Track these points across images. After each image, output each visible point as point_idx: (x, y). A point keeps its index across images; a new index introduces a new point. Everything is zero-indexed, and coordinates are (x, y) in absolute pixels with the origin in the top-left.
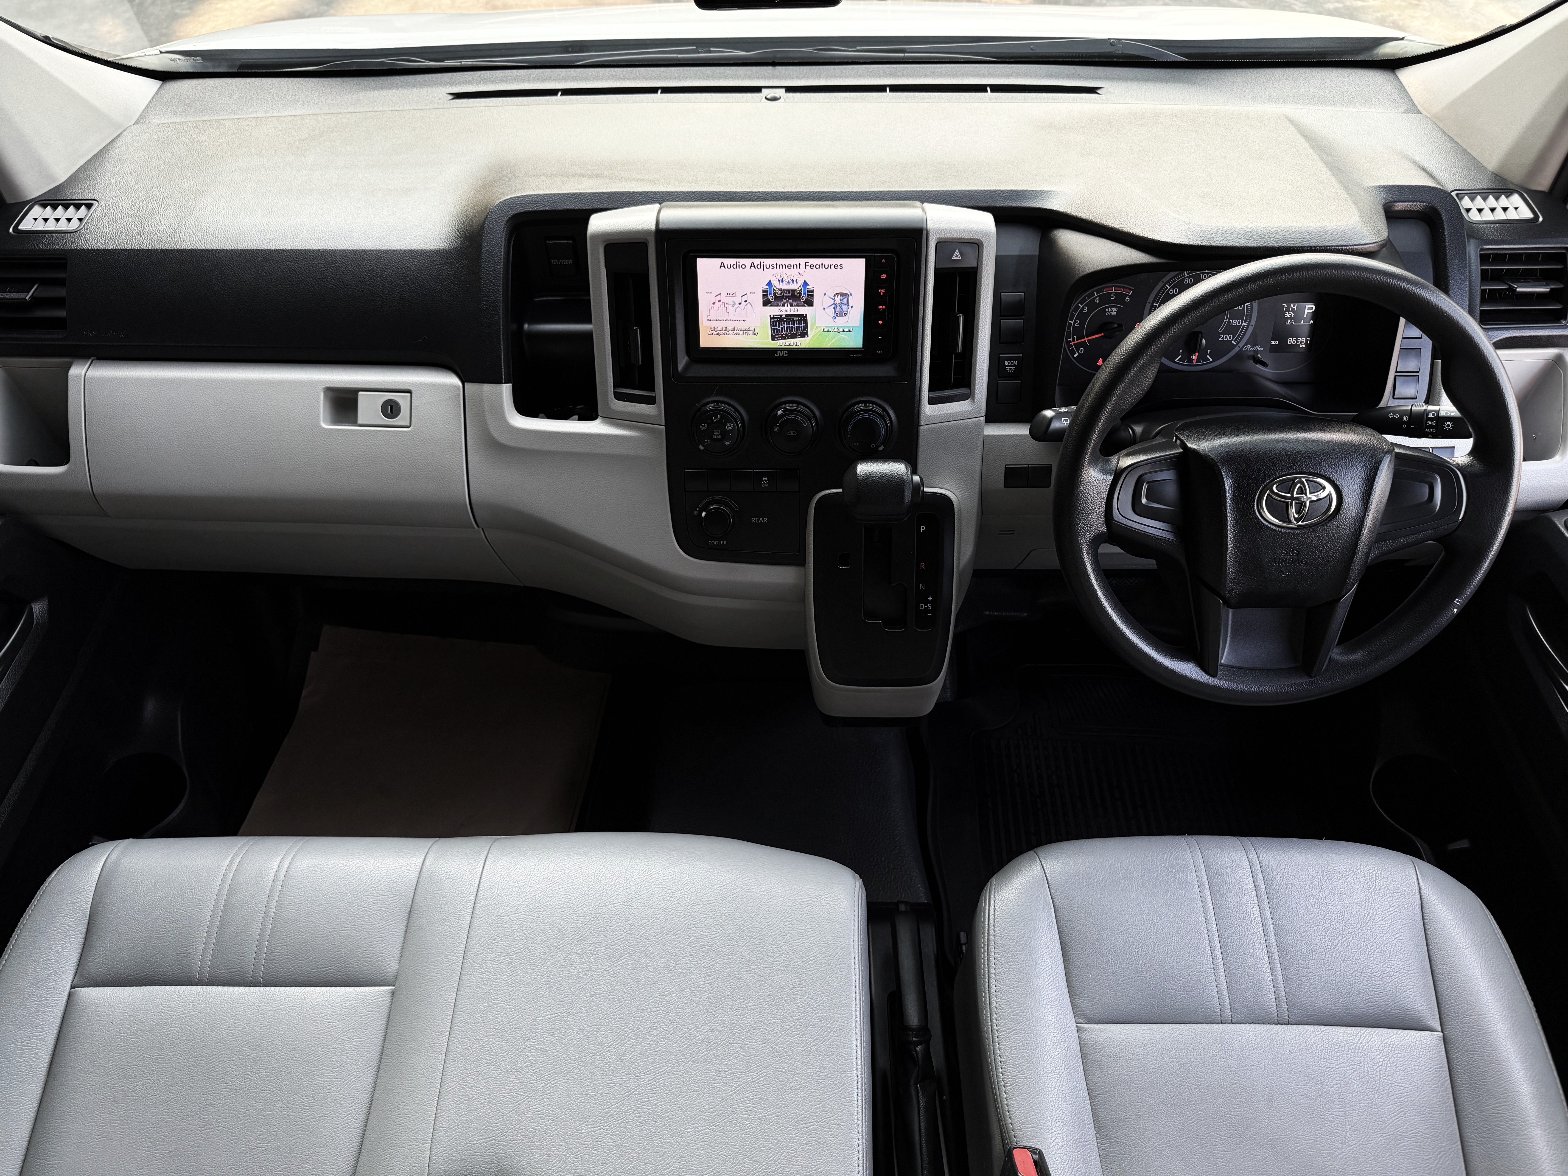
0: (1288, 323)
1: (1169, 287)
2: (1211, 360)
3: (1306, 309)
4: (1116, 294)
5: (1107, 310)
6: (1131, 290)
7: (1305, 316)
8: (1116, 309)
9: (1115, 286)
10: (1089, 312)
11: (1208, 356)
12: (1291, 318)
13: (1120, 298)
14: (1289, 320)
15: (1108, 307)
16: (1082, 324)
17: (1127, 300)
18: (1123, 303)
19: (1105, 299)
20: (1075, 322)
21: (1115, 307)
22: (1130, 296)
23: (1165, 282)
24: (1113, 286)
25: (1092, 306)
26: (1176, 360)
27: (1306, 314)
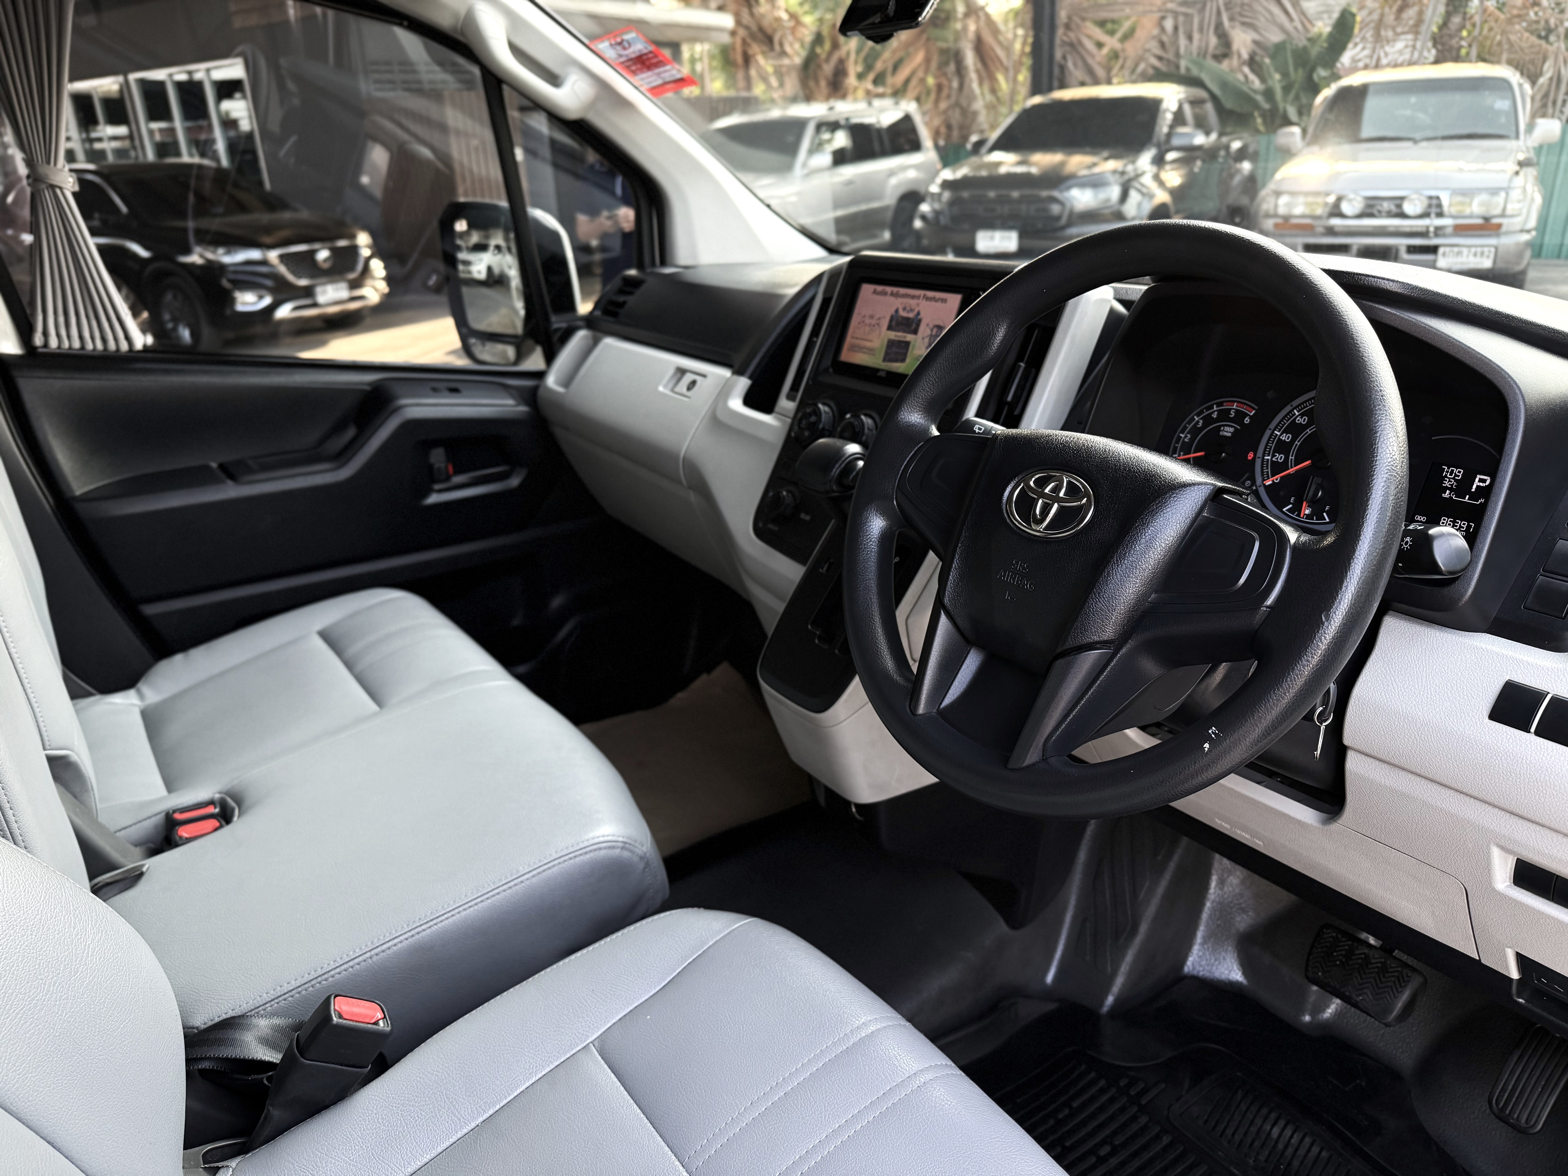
0: (1446, 495)
1: (1297, 414)
2: (1328, 520)
3: (1477, 480)
4: (1237, 411)
5: (1222, 428)
6: (1254, 409)
7: (1473, 490)
8: (1232, 430)
9: (1238, 402)
10: (1204, 427)
11: (1325, 514)
12: (1451, 489)
13: (1240, 415)
14: (1448, 492)
15: (1224, 426)
16: (1192, 440)
17: (1247, 421)
18: (1241, 423)
19: (1224, 415)
20: (1186, 437)
21: (1232, 426)
22: (1251, 417)
23: (1294, 406)
24: (1235, 402)
25: (1208, 420)
26: (1284, 510)
27: (1474, 487)
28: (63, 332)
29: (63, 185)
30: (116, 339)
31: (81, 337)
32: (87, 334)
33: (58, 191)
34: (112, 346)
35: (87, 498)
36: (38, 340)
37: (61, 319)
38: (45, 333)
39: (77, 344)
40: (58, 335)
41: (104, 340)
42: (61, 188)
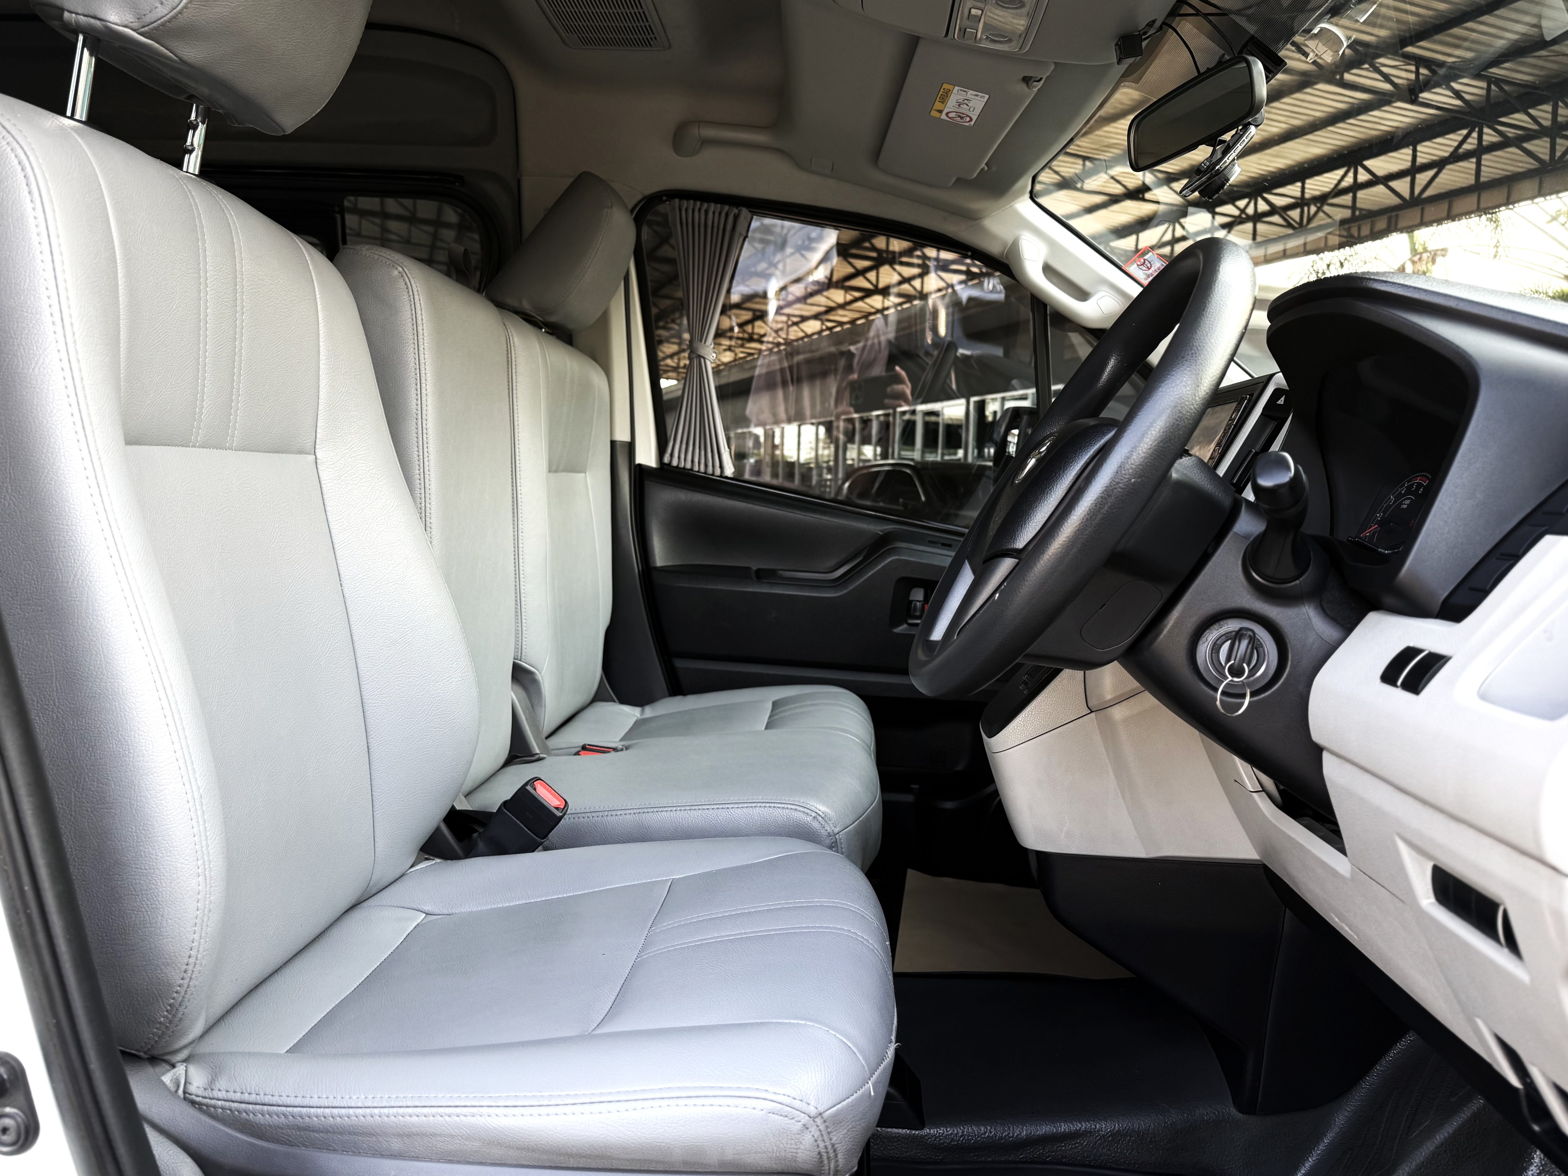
24: (1418, 476)
28: (683, 456)
29: (706, 357)
30: (713, 466)
31: (693, 461)
32: (696, 460)
33: (702, 360)
34: (710, 470)
35: (662, 570)
36: (666, 459)
37: (684, 447)
38: (672, 455)
39: (689, 466)
40: (679, 458)
41: (706, 466)
42: (704, 358)
